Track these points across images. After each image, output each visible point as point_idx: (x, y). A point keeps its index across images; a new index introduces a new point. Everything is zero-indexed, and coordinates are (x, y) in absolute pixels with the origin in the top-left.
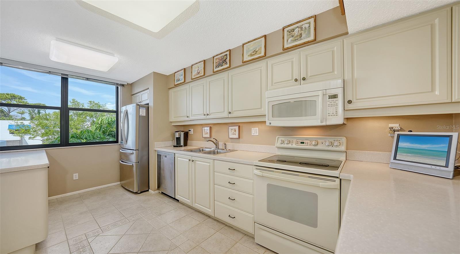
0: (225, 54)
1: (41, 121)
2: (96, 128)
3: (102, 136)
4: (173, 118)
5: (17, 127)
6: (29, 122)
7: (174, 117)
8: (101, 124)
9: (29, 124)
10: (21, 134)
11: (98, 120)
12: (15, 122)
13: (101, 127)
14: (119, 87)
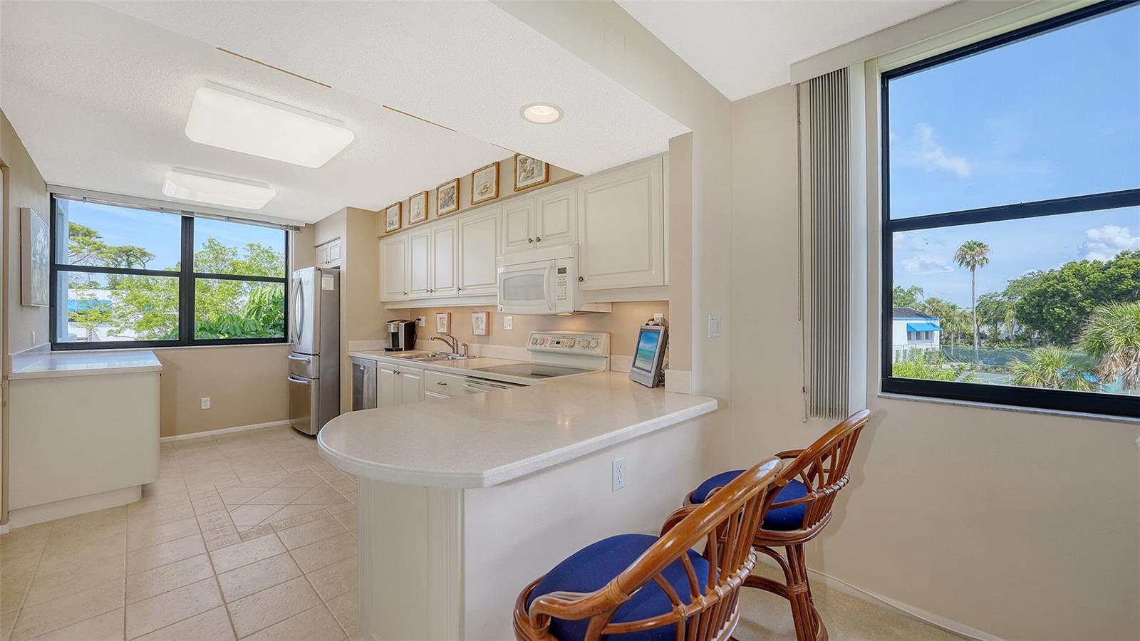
0: (450, 186)
1: (136, 292)
2: (250, 312)
3: (260, 329)
4: (385, 295)
5: (82, 305)
6: (109, 292)
7: (387, 293)
8: (260, 301)
9: (108, 299)
10: (90, 324)
11: (254, 296)
12: (78, 292)
13: (258, 309)
14: (290, 232)
